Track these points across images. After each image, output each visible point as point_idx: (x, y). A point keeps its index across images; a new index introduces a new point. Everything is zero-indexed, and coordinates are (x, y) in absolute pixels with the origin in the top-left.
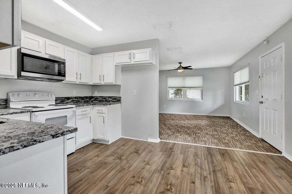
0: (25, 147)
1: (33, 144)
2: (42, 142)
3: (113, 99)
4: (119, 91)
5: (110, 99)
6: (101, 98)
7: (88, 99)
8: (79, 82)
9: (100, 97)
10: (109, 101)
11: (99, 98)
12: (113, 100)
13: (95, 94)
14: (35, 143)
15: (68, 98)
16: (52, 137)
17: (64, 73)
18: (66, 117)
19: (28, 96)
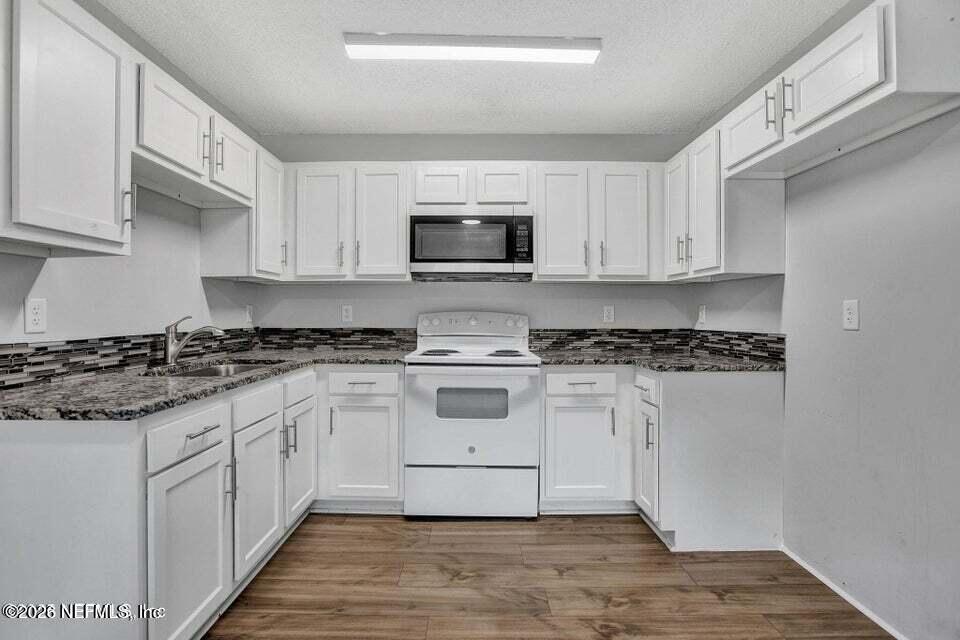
0: (10, 418)
1: (22, 418)
2: (40, 418)
3: (755, 348)
4: (776, 306)
5: (745, 347)
6: (716, 338)
7: (672, 341)
8: (600, 276)
9: (714, 333)
10: (740, 356)
11: (712, 338)
12: (753, 353)
13: (700, 320)
14: (26, 416)
15: (581, 334)
16: (58, 415)
17: (526, 250)
18: (505, 392)
19: (453, 322)
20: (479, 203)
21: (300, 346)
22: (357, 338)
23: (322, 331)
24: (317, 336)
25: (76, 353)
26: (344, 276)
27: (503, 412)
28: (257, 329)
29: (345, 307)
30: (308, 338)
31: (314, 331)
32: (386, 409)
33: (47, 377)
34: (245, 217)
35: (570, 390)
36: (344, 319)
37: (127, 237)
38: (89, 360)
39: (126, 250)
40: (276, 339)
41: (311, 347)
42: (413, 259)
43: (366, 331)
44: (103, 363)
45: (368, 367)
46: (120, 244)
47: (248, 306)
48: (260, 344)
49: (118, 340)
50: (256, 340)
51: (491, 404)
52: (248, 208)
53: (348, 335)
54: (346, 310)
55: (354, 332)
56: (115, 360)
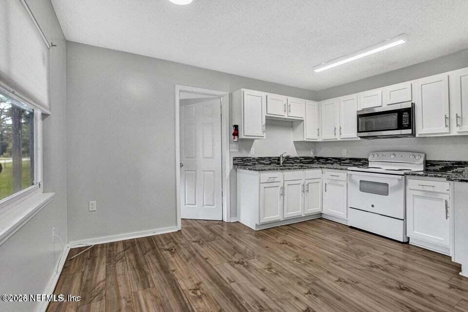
17: (408, 123)
18: (387, 185)
19: (384, 156)
20: (388, 105)
21: (329, 163)
22: (347, 161)
23: (336, 158)
24: (334, 160)
25: (260, 160)
26: (337, 139)
27: (386, 193)
28: (316, 157)
29: (343, 150)
30: (331, 160)
31: (333, 158)
32: (343, 186)
33: (255, 164)
34: (302, 123)
35: (421, 188)
36: (343, 154)
37: (265, 135)
38: (263, 162)
39: (265, 138)
40: (321, 161)
41: (332, 164)
42: (358, 132)
43: (350, 159)
44: (266, 163)
45: (337, 170)
46: (263, 137)
47: (312, 150)
48: (317, 162)
49: (269, 158)
50: (315, 161)
51: (382, 189)
52: (303, 120)
53: (344, 160)
54: (344, 151)
55: (346, 159)
56: (269, 162)
